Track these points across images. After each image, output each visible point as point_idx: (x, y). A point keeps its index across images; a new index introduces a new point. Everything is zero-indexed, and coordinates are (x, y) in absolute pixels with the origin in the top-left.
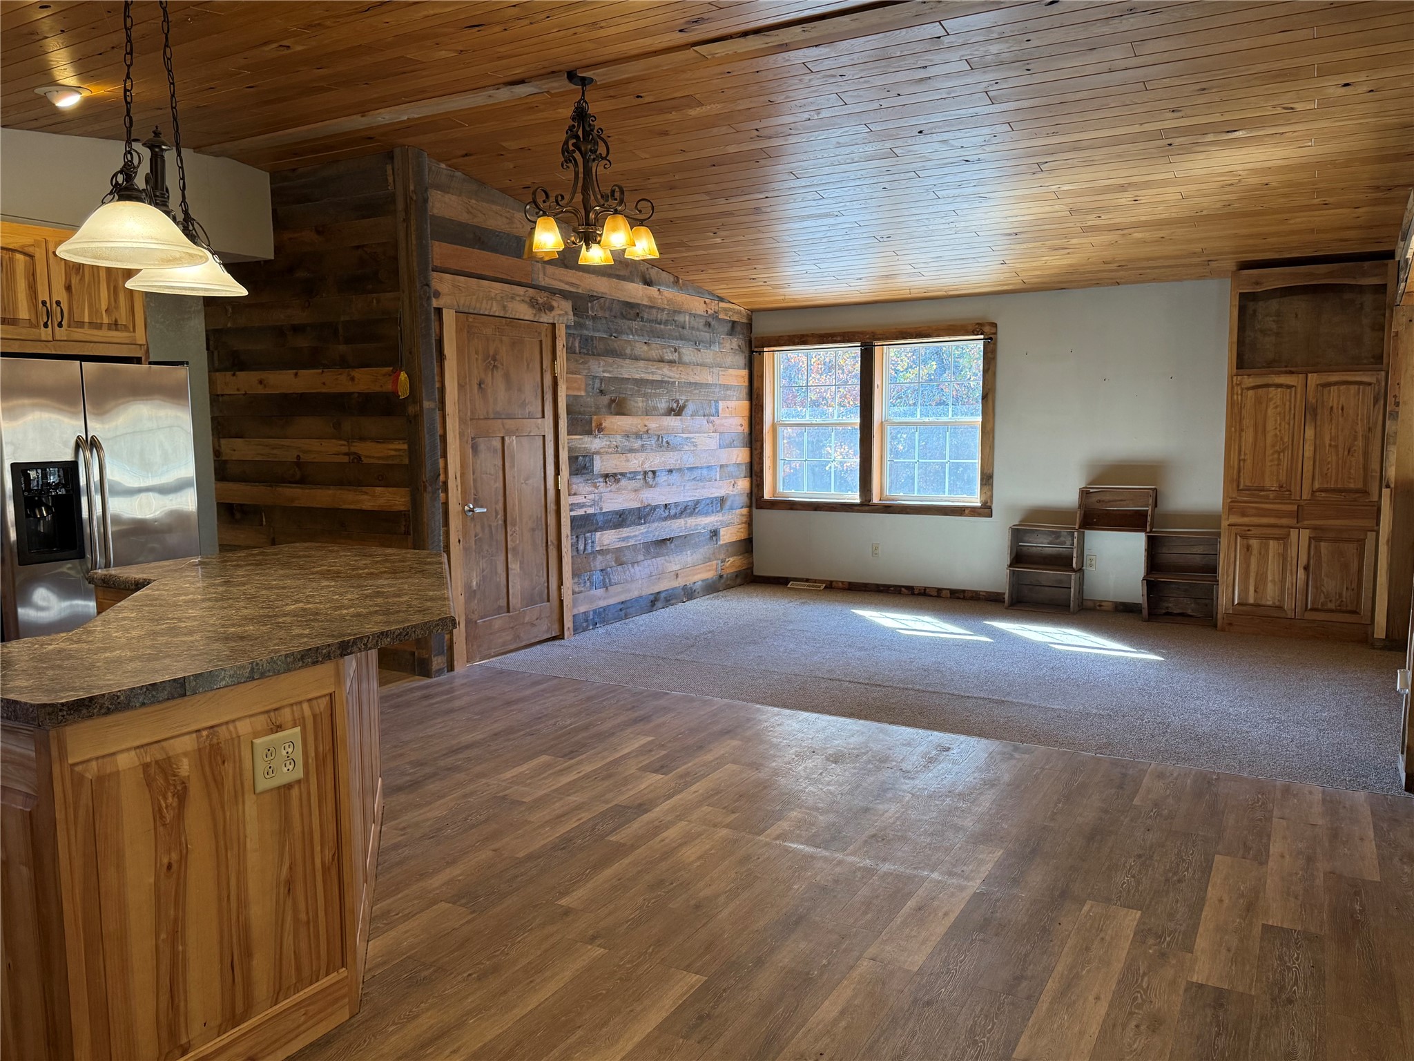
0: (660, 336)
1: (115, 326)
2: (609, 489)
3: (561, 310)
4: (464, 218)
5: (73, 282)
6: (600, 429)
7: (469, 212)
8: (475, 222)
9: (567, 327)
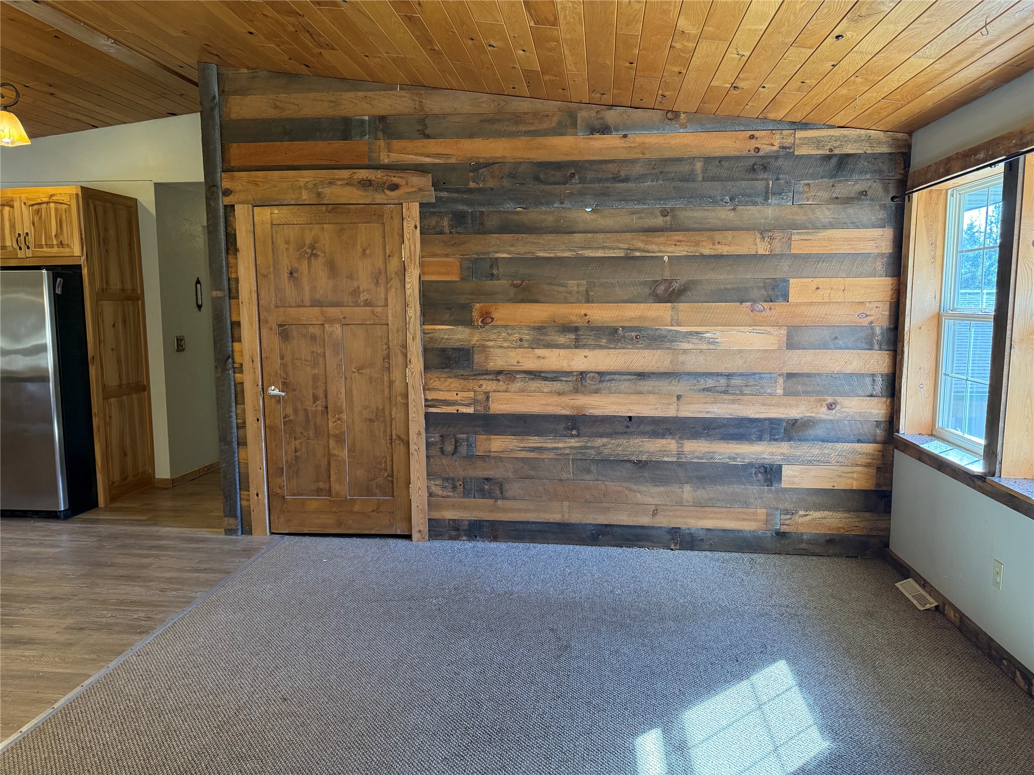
0: (624, 198)
1: (61, 244)
2: (504, 388)
3: (412, 186)
4: (271, 113)
5: (35, 220)
6: (486, 318)
7: (276, 107)
8: (286, 114)
9: (422, 205)
